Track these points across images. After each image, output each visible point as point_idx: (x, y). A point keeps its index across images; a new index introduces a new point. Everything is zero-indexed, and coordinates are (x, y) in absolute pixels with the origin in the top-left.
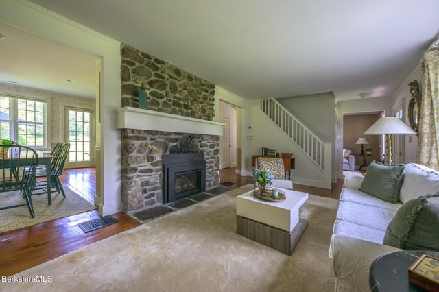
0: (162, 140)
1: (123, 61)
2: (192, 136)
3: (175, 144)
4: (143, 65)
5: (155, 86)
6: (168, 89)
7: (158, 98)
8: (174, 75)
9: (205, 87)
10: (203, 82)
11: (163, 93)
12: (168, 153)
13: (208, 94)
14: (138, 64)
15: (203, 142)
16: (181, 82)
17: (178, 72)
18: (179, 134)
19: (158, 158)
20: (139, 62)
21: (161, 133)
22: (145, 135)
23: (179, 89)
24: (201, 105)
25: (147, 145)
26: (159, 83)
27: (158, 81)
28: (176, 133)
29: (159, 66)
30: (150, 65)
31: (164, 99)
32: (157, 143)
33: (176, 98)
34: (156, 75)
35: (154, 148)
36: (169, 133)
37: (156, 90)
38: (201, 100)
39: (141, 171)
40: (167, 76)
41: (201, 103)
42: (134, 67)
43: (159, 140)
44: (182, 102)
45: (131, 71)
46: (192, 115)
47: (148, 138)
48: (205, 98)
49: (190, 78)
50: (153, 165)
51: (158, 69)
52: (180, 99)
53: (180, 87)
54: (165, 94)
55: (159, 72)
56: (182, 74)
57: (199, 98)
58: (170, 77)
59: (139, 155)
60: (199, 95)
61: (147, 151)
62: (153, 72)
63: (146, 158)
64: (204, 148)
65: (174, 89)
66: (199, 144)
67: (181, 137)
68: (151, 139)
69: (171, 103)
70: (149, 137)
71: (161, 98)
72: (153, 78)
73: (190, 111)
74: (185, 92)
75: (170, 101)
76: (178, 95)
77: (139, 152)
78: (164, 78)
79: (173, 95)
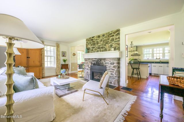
2: (101, 59)
3: (94, 62)
4: (90, 41)
9: (113, 34)
10: (110, 33)
11: (95, 46)
12: (92, 65)
13: (114, 37)
14: (88, 42)
15: (106, 62)
16: (100, 40)
17: (99, 37)
19: (90, 66)
24: (110, 44)
25: (88, 62)
29: (93, 39)
31: (95, 48)
34: (93, 42)
37: (93, 46)
38: (109, 42)
40: (95, 40)
41: (110, 43)
44: (101, 47)
46: (106, 50)
48: (113, 40)
49: (103, 35)
51: (93, 40)
56: (100, 36)
57: (109, 41)
60: (108, 40)
62: (92, 41)
64: (107, 64)
65: (98, 43)
66: (104, 62)
67: (96, 60)
70: (88, 60)
73: (104, 49)
74: (102, 42)
75: (97, 48)
76: (99, 45)
78: (94, 41)
79: (97, 45)
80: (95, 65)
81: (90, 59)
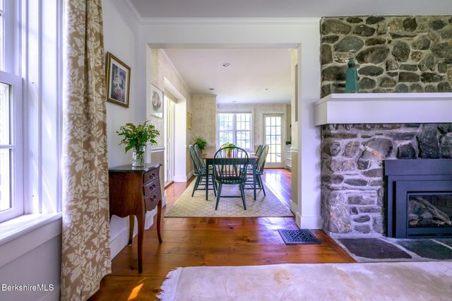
0: (383, 137)
1: (323, 40)
3: (407, 142)
4: (350, 34)
5: (368, 58)
6: (390, 57)
7: (372, 75)
8: (401, 31)
11: (382, 65)
12: (393, 157)
14: (342, 36)
16: (416, 39)
17: (410, 23)
18: (417, 125)
19: (375, 164)
20: (343, 33)
21: (381, 126)
22: (354, 131)
23: (412, 50)
25: (357, 145)
26: (374, 53)
27: (372, 50)
28: (408, 125)
29: (374, 26)
30: (359, 31)
31: (384, 74)
32: (374, 142)
33: (406, 67)
34: (371, 42)
35: (369, 149)
36: (394, 126)
37: (369, 64)
39: (349, 182)
40: (387, 37)
42: (336, 42)
43: (377, 137)
44: (419, 72)
45: (332, 49)
47: (359, 135)
49: (436, 25)
50: (367, 174)
51: (372, 31)
52: (414, 67)
53: (414, 46)
54: (384, 67)
55: (375, 36)
56: (419, 23)
58: (394, 36)
59: (345, 159)
61: (357, 154)
62: (364, 39)
63: (356, 164)
65: (402, 53)
67: (419, 131)
68: (363, 137)
69: (396, 78)
70: (360, 133)
71: (378, 74)
72: (365, 48)
73: (436, 84)
74: (426, 53)
75: (396, 74)
76: (410, 62)
77: (345, 154)
78: (384, 42)
79: (400, 64)
80: (414, 157)
81: (373, 126)
